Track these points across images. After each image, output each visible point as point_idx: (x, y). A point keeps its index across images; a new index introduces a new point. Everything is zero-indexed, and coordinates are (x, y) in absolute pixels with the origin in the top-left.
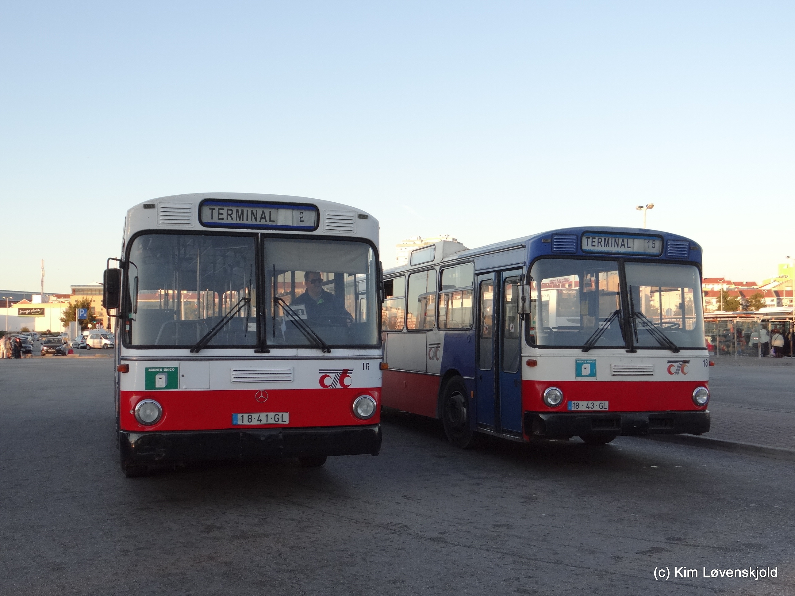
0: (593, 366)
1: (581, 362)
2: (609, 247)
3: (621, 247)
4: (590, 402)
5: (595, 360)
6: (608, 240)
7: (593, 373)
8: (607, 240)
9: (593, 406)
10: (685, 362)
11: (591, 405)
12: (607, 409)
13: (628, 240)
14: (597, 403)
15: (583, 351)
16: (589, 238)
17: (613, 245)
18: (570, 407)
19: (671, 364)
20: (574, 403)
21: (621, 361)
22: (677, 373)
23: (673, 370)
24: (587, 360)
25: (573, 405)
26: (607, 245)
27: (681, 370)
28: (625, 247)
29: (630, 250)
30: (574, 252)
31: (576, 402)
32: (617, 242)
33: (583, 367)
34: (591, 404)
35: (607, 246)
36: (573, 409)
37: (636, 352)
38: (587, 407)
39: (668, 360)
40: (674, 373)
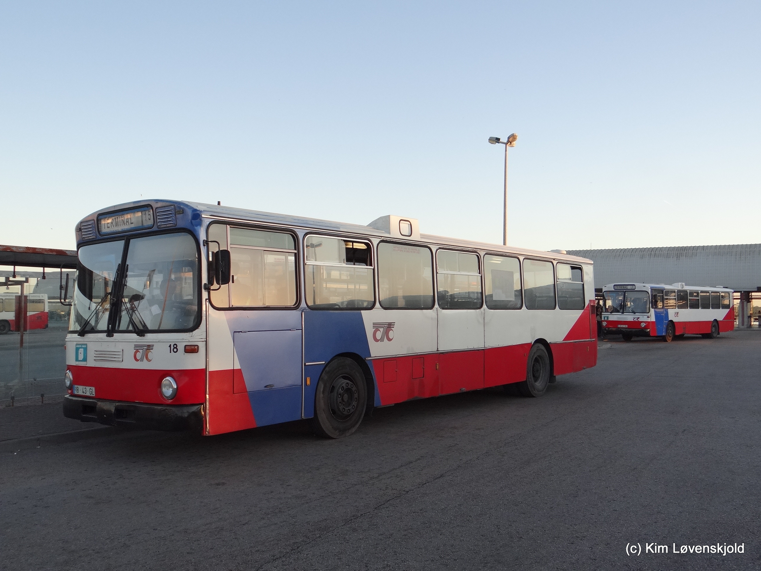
0: (86, 350)
2: (118, 226)
3: (126, 225)
4: (84, 387)
5: (86, 345)
6: (118, 218)
7: (85, 359)
8: (116, 219)
9: (86, 391)
10: (149, 347)
11: (84, 390)
12: (94, 396)
14: (88, 388)
15: (79, 336)
17: (121, 223)
18: (74, 391)
19: (137, 348)
21: (101, 346)
22: (142, 360)
23: (139, 356)
24: (82, 345)
25: (75, 389)
26: (117, 224)
27: (146, 357)
28: (129, 224)
29: (133, 226)
30: (94, 237)
31: (77, 386)
32: (123, 220)
33: (79, 352)
36: (76, 393)
37: (113, 336)
38: (83, 392)
39: (135, 345)
40: (139, 360)
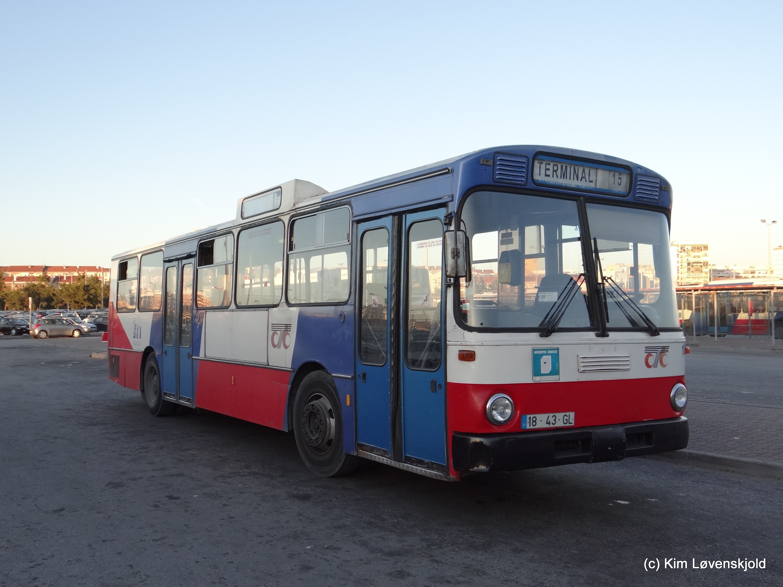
0: (556, 358)
1: (539, 352)
2: (566, 179)
3: (581, 180)
4: (551, 415)
5: (558, 349)
6: (566, 167)
7: (555, 371)
8: (564, 168)
9: (555, 420)
10: (664, 349)
11: (551, 420)
12: (573, 424)
13: (590, 170)
14: (560, 416)
15: (541, 336)
16: (542, 163)
17: (572, 176)
18: (524, 425)
19: (649, 351)
20: (530, 418)
21: (590, 350)
22: (655, 366)
23: (651, 361)
24: (547, 350)
25: (528, 420)
26: (564, 176)
27: (660, 362)
28: (586, 181)
29: (592, 185)
30: (522, 183)
31: (532, 416)
32: (577, 173)
33: (542, 361)
34: (553, 417)
35: (564, 178)
36: (528, 427)
37: (608, 336)
38: (547, 423)
39: (646, 347)
40: (652, 366)
